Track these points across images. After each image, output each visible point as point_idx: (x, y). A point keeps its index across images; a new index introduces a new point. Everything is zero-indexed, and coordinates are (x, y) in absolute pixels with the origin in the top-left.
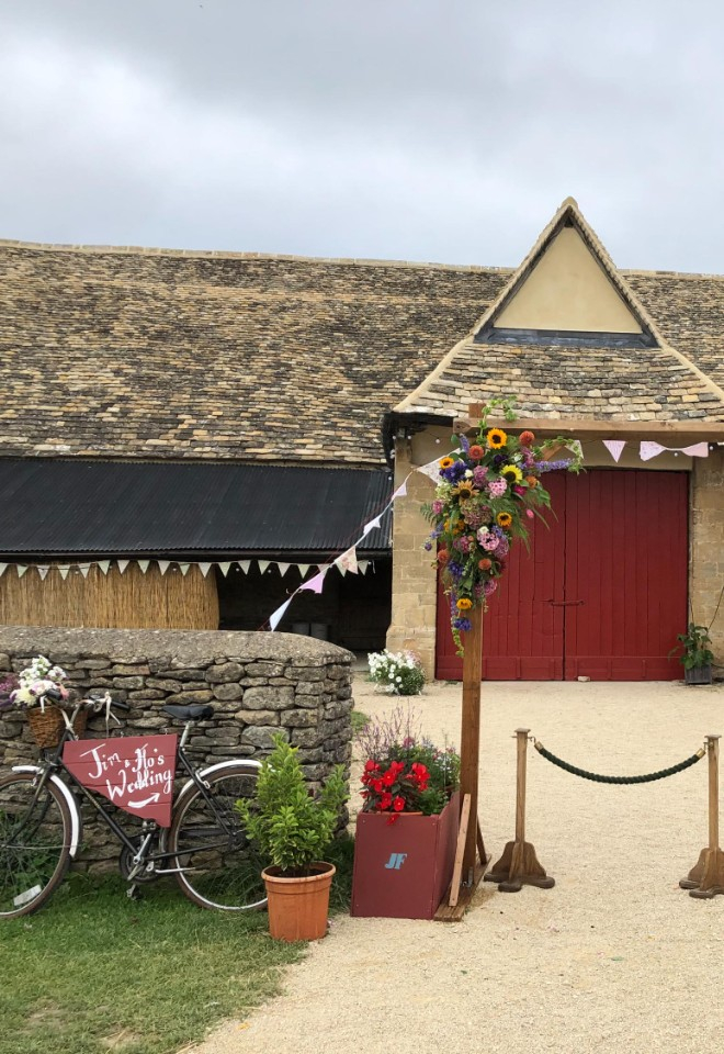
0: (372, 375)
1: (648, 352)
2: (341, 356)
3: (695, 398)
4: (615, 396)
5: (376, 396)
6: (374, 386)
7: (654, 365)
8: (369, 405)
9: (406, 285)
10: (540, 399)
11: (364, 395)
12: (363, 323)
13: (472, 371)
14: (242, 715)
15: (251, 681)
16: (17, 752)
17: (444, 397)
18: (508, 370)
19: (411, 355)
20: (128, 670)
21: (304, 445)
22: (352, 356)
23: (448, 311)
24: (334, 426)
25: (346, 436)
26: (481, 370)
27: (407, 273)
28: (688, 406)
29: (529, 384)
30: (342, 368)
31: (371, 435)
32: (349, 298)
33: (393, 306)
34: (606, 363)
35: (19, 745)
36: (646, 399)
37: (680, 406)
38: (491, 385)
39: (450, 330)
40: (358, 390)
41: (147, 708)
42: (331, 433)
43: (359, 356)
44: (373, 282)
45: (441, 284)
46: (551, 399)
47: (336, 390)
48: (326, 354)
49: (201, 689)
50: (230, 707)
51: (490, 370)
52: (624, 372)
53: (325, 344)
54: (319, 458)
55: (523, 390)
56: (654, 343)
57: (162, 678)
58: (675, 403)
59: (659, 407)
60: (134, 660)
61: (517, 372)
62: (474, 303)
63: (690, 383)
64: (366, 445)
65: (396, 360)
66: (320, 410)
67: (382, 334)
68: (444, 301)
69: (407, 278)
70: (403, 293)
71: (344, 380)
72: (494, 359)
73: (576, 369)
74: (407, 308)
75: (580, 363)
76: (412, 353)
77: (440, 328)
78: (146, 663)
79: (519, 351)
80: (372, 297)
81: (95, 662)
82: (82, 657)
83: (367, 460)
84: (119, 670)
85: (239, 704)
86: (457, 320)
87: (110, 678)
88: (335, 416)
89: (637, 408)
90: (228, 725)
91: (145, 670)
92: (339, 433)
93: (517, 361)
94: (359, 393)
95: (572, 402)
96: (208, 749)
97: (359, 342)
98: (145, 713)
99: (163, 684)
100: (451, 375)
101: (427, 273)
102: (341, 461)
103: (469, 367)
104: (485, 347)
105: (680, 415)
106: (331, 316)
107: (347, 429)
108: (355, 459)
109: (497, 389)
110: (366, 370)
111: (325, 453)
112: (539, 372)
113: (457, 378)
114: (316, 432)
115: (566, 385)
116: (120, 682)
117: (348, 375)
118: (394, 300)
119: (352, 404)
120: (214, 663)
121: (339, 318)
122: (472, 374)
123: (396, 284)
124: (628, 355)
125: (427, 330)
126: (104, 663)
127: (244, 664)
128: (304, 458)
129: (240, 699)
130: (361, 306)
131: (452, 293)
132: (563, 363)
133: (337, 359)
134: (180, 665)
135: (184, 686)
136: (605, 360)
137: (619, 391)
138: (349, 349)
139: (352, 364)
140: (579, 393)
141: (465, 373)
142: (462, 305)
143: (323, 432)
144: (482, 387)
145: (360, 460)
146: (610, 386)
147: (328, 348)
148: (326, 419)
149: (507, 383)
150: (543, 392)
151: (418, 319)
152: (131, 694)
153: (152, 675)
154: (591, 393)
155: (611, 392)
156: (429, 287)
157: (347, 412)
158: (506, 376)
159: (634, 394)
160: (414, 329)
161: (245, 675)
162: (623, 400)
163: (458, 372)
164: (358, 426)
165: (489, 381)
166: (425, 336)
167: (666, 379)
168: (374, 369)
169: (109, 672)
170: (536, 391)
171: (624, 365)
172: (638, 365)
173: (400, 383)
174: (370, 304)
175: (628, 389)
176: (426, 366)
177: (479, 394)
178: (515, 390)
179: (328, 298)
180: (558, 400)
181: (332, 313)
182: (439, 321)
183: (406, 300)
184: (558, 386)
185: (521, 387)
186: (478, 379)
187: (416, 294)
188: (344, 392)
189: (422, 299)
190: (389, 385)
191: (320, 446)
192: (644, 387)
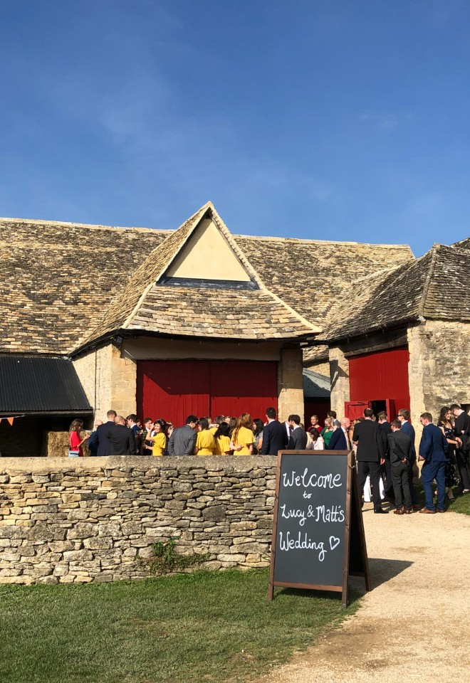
0: (45, 296)
1: (256, 292)
2: (22, 283)
3: (287, 321)
4: (242, 318)
5: (49, 309)
6: (45, 303)
7: (260, 300)
8: (46, 316)
9: (59, 237)
10: (202, 321)
11: (41, 309)
12: (34, 262)
13: (159, 303)
14: (266, 492)
15: (269, 477)
16: (164, 514)
17: (146, 319)
18: (179, 303)
19: (68, 283)
20: (215, 474)
21: (9, 343)
22: (29, 283)
23: (88, 255)
24: (25, 330)
25: (35, 336)
26: (164, 303)
27: (58, 229)
28: (284, 325)
29: (193, 312)
30: (24, 291)
31: (50, 336)
32: (22, 245)
33: (52, 251)
34: (233, 299)
35: (165, 510)
36: (259, 321)
37: (278, 325)
38: (171, 312)
39: (90, 267)
40: (37, 305)
41: (223, 491)
42: (25, 334)
43: (34, 284)
44: (37, 234)
45: (82, 237)
46: (207, 321)
47: (23, 305)
48: (12, 282)
49: (248, 481)
50: (261, 488)
51: (169, 302)
52: (244, 304)
53: (11, 275)
54: (21, 351)
55: (190, 315)
56: (257, 287)
57: (230, 477)
58: (276, 323)
59: (268, 325)
60: (217, 469)
61: (184, 304)
62: (104, 250)
63: (283, 312)
64: (49, 342)
65: (58, 286)
66: (15, 319)
67: (47, 269)
68: (84, 248)
69: (59, 233)
70: (56, 243)
71: (27, 299)
72: (170, 296)
73: (217, 302)
74: (61, 252)
75: (219, 299)
76: (68, 282)
77: (84, 266)
78: (222, 470)
79: (183, 291)
80: (37, 245)
81: (199, 470)
82: (191, 469)
83: (52, 352)
84: (211, 474)
85: (264, 488)
86: (94, 261)
87: (206, 478)
88: (25, 323)
89: (256, 326)
90: (260, 497)
91: (223, 473)
92: (30, 334)
93: (184, 297)
94: (37, 308)
95: (219, 322)
96: (251, 508)
97: (33, 274)
98: (223, 493)
99: (231, 480)
100: (148, 306)
101: (72, 230)
102: (35, 353)
103: (157, 301)
104: (163, 289)
105: (280, 330)
106: (12, 257)
107: (34, 332)
108: (44, 351)
109: (175, 314)
110: (39, 292)
111: (24, 347)
112: (197, 304)
113: (152, 308)
114: (15, 334)
115: (213, 312)
116: (212, 480)
117: (28, 295)
118: (52, 247)
119: (34, 315)
120: (253, 469)
121: (18, 257)
122: (160, 305)
123: (52, 237)
124: (245, 294)
125: (77, 267)
126: (203, 471)
127: (266, 469)
128: (11, 351)
129: (265, 485)
130: (30, 251)
131: (89, 243)
132: (209, 299)
133: (19, 285)
134: (238, 471)
135: (240, 480)
136: (232, 297)
137: (244, 316)
138: (26, 278)
139: (30, 289)
140: (221, 317)
141: (155, 305)
142: (96, 251)
143: (20, 334)
144: (166, 312)
145: (47, 352)
146: (238, 312)
147: (13, 278)
148: (20, 325)
149: (181, 311)
150: (201, 316)
151: (69, 259)
152: (217, 485)
153: (225, 476)
154: (228, 317)
155: (240, 316)
156: (74, 239)
157: (32, 320)
158: (179, 307)
159: (252, 317)
160: (67, 266)
161: (267, 474)
162: (247, 321)
163: (151, 304)
164: (41, 329)
165: (170, 309)
166: (75, 271)
167: (268, 309)
168: (45, 292)
169: (206, 475)
170: (197, 316)
171: (244, 301)
172: (251, 300)
173: (64, 301)
174: (36, 249)
175: (249, 315)
176: (79, 290)
177: (166, 317)
178: (186, 315)
179: (9, 245)
180: (211, 321)
181: (12, 254)
182: (83, 261)
183: (60, 247)
184: (209, 313)
185: (188, 314)
186: (164, 308)
187: (66, 243)
188: (27, 307)
189: (70, 247)
190: (56, 303)
191: (20, 343)
192: (257, 313)
